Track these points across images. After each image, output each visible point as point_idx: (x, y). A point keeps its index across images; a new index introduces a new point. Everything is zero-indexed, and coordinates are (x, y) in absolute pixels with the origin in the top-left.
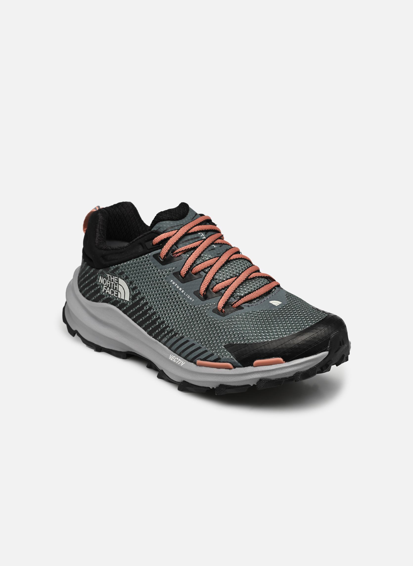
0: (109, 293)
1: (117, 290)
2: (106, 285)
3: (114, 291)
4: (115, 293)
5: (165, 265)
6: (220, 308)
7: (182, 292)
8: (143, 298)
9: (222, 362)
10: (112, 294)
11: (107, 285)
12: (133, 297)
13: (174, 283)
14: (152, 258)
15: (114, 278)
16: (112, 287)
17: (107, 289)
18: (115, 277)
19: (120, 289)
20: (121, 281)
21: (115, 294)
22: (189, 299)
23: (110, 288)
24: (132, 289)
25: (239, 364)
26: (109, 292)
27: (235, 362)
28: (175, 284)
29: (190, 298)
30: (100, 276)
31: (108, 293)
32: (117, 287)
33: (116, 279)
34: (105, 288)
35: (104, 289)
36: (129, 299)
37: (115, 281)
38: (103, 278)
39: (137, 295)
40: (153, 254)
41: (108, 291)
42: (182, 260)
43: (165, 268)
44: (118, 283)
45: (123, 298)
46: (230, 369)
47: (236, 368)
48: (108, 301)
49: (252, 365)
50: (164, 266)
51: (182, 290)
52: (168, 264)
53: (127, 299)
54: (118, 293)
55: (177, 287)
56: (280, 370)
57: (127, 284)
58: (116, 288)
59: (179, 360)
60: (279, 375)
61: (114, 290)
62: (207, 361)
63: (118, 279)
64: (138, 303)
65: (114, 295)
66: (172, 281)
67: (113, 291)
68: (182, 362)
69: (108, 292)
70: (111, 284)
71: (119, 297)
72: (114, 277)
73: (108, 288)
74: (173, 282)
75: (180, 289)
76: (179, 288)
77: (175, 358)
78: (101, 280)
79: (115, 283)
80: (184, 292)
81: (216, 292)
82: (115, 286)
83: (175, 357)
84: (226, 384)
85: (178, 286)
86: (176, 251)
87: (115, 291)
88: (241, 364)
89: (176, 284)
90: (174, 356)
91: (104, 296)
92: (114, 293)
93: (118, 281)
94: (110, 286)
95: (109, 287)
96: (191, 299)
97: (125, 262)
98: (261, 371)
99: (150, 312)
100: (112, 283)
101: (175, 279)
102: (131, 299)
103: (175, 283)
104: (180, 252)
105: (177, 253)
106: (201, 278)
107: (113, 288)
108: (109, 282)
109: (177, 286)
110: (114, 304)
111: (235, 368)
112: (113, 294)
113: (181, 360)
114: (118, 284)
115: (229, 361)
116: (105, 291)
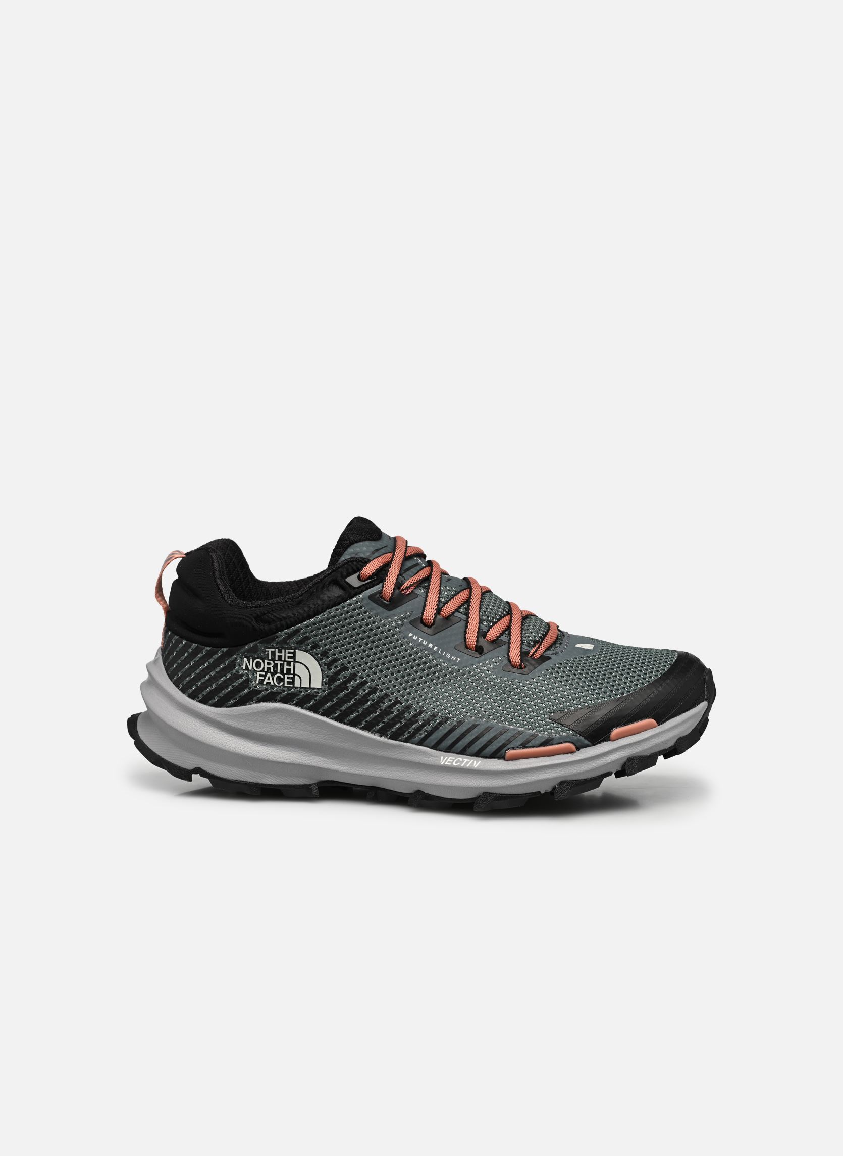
0: (272, 684)
1: (292, 672)
2: (263, 671)
3: (284, 677)
4: (286, 680)
5: (394, 611)
6: (518, 662)
7: (434, 649)
8: (354, 676)
9: (556, 744)
10: (279, 683)
11: (265, 670)
12: (329, 680)
13: (415, 638)
14: (367, 601)
15: (285, 654)
16: (279, 671)
17: (265, 678)
18: (287, 651)
19: (300, 669)
20: (301, 655)
21: (287, 682)
22: (450, 660)
23: (273, 674)
24: (326, 666)
25: (586, 742)
26: (271, 681)
27: (579, 740)
28: (418, 639)
29: (453, 657)
30: (242, 659)
31: (268, 683)
32: (292, 668)
33: (289, 653)
34: (261, 675)
35: (258, 678)
36: (322, 685)
37: (287, 657)
38: (251, 660)
39: (338, 673)
40: (369, 594)
41: (269, 679)
42: (417, 599)
43: (394, 615)
44: (295, 660)
45: (306, 684)
46: (572, 752)
47: (581, 750)
48: (271, 697)
49: (608, 739)
50: (392, 612)
51: (433, 647)
52: (397, 607)
53: (317, 683)
54: (293, 678)
55: (424, 643)
56: (657, 738)
57: (315, 658)
58: (289, 670)
59: (466, 760)
60: (656, 745)
61: (284, 675)
62: (529, 747)
63: (294, 653)
64: (343, 686)
65: (284, 684)
66: (411, 634)
67: (282, 677)
68: (473, 762)
69: (269, 681)
70: (275, 666)
71: (297, 684)
72: (283, 650)
73: (269, 675)
74: (413, 636)
75: (431, 645)
76: (428, 644)
77: (454, 760)
78: (247, 664)
79: (286, 661)
80: (438, 650)
81: (493, 642)
82: (286, 667)
83: (454, 758)
84: (571, 779)
85: (425, 641)
86: (405, 585)
87: (286, 676)
88: (589, 741)
89: (421, 639)
90: (450, 758)
91: (259, 692)
92: (284, 682)
93: (294, 657)
94: (272, 671)
95: (271, 673)
96: (454, 659)
97: (312, 618)
98: (628, 745)
99: (374, 696)
100: (279, 663)
101: (415, 630)
102: (326, 684)
103: (417, 637)
104: (411, 585)
105: (407, 588)
106: (459, 623)
107: (282, 672)
108: (269, 664)
109: (422, 641)
110: (285, 700)
111: (579, 750)
112: (282, 683)
113: (469, 760)
114: (295, 662)
115: (569, 740)
116: (261, 682)
